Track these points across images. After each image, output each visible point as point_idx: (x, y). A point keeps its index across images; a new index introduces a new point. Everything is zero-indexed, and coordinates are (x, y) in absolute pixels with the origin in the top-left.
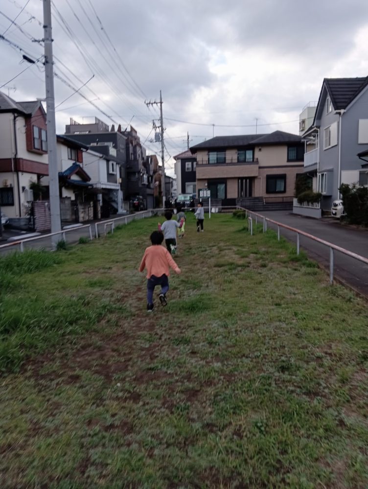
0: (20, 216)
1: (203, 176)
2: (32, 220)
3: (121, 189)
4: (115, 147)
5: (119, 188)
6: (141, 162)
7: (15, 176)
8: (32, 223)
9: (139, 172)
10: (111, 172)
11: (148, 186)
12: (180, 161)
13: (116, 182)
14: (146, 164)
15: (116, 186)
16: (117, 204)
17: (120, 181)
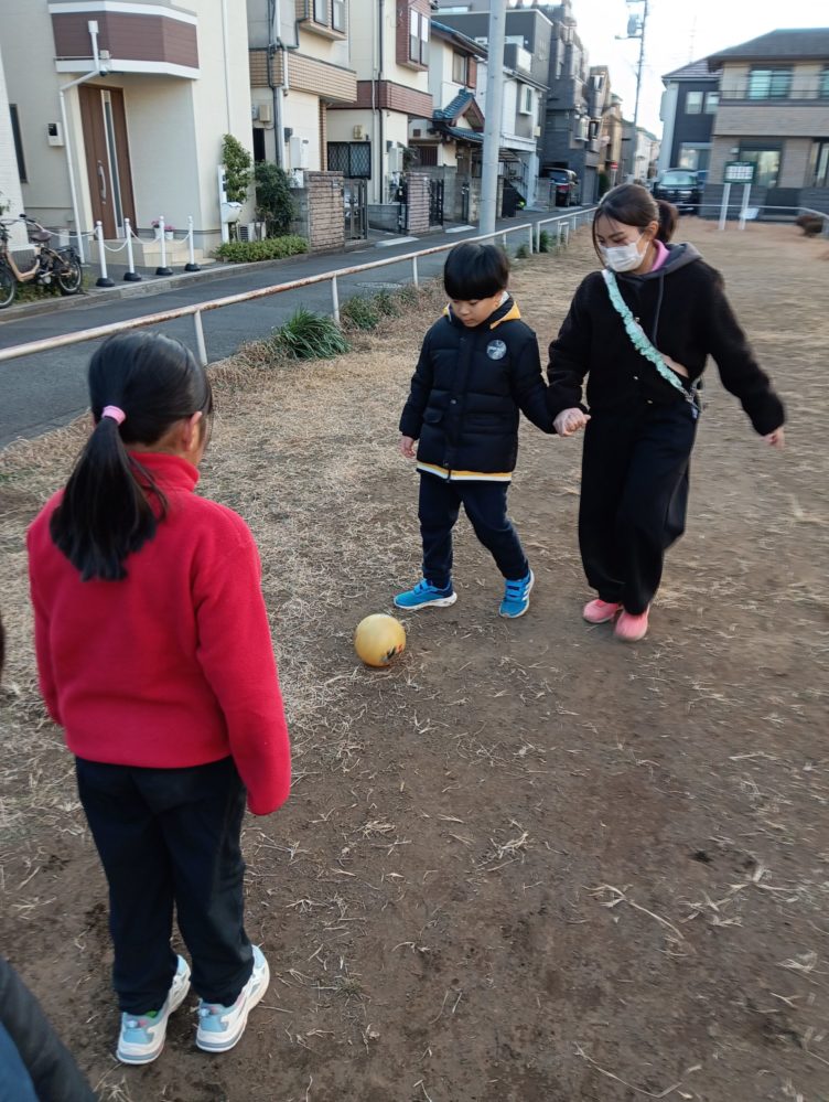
0: (381, 202)
1: (731, 128)
2: (403, 211)
3: (538, 153)
4: (529, 48)
5: (533, 149)
6: (579, 85)
7: (376, 118)
8: (403, 217)
9: (573, 111)
10: (523, 110)
11: (588, 146)
12: (676, 86)
13: (529, 136)
14: (589, 92)
15: (529, 146)
16: (525, 186)
17: (538, 134)
